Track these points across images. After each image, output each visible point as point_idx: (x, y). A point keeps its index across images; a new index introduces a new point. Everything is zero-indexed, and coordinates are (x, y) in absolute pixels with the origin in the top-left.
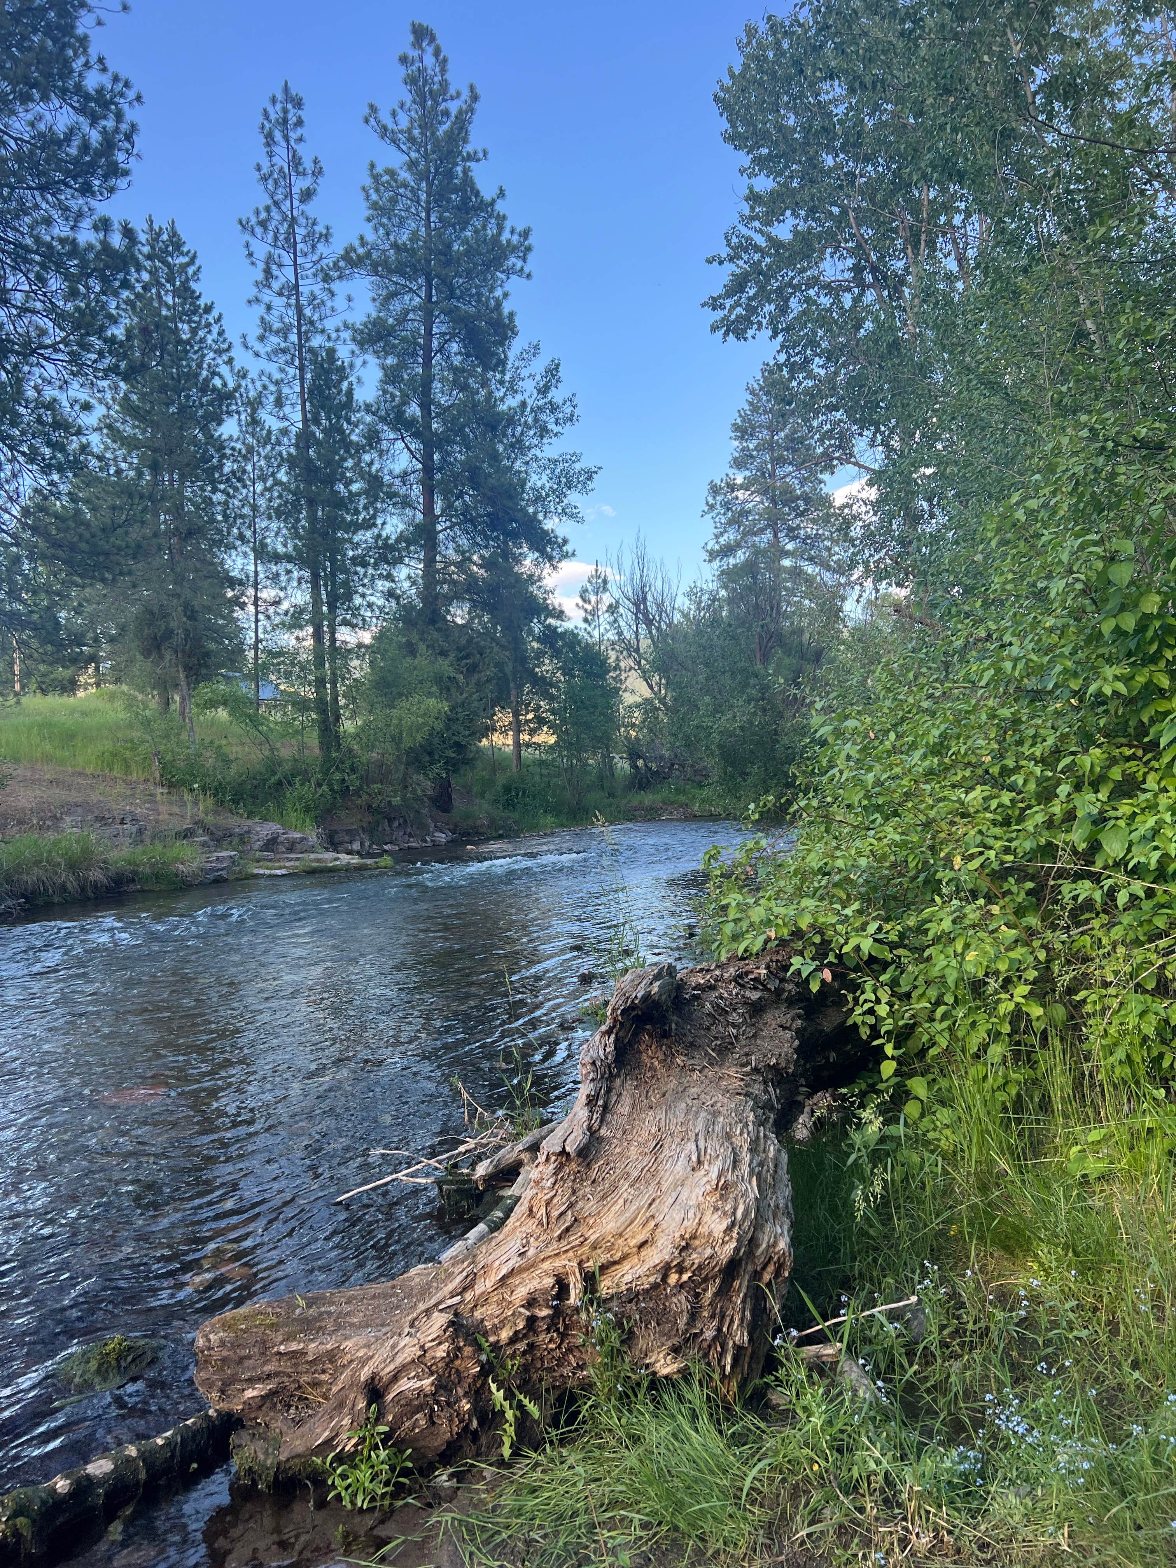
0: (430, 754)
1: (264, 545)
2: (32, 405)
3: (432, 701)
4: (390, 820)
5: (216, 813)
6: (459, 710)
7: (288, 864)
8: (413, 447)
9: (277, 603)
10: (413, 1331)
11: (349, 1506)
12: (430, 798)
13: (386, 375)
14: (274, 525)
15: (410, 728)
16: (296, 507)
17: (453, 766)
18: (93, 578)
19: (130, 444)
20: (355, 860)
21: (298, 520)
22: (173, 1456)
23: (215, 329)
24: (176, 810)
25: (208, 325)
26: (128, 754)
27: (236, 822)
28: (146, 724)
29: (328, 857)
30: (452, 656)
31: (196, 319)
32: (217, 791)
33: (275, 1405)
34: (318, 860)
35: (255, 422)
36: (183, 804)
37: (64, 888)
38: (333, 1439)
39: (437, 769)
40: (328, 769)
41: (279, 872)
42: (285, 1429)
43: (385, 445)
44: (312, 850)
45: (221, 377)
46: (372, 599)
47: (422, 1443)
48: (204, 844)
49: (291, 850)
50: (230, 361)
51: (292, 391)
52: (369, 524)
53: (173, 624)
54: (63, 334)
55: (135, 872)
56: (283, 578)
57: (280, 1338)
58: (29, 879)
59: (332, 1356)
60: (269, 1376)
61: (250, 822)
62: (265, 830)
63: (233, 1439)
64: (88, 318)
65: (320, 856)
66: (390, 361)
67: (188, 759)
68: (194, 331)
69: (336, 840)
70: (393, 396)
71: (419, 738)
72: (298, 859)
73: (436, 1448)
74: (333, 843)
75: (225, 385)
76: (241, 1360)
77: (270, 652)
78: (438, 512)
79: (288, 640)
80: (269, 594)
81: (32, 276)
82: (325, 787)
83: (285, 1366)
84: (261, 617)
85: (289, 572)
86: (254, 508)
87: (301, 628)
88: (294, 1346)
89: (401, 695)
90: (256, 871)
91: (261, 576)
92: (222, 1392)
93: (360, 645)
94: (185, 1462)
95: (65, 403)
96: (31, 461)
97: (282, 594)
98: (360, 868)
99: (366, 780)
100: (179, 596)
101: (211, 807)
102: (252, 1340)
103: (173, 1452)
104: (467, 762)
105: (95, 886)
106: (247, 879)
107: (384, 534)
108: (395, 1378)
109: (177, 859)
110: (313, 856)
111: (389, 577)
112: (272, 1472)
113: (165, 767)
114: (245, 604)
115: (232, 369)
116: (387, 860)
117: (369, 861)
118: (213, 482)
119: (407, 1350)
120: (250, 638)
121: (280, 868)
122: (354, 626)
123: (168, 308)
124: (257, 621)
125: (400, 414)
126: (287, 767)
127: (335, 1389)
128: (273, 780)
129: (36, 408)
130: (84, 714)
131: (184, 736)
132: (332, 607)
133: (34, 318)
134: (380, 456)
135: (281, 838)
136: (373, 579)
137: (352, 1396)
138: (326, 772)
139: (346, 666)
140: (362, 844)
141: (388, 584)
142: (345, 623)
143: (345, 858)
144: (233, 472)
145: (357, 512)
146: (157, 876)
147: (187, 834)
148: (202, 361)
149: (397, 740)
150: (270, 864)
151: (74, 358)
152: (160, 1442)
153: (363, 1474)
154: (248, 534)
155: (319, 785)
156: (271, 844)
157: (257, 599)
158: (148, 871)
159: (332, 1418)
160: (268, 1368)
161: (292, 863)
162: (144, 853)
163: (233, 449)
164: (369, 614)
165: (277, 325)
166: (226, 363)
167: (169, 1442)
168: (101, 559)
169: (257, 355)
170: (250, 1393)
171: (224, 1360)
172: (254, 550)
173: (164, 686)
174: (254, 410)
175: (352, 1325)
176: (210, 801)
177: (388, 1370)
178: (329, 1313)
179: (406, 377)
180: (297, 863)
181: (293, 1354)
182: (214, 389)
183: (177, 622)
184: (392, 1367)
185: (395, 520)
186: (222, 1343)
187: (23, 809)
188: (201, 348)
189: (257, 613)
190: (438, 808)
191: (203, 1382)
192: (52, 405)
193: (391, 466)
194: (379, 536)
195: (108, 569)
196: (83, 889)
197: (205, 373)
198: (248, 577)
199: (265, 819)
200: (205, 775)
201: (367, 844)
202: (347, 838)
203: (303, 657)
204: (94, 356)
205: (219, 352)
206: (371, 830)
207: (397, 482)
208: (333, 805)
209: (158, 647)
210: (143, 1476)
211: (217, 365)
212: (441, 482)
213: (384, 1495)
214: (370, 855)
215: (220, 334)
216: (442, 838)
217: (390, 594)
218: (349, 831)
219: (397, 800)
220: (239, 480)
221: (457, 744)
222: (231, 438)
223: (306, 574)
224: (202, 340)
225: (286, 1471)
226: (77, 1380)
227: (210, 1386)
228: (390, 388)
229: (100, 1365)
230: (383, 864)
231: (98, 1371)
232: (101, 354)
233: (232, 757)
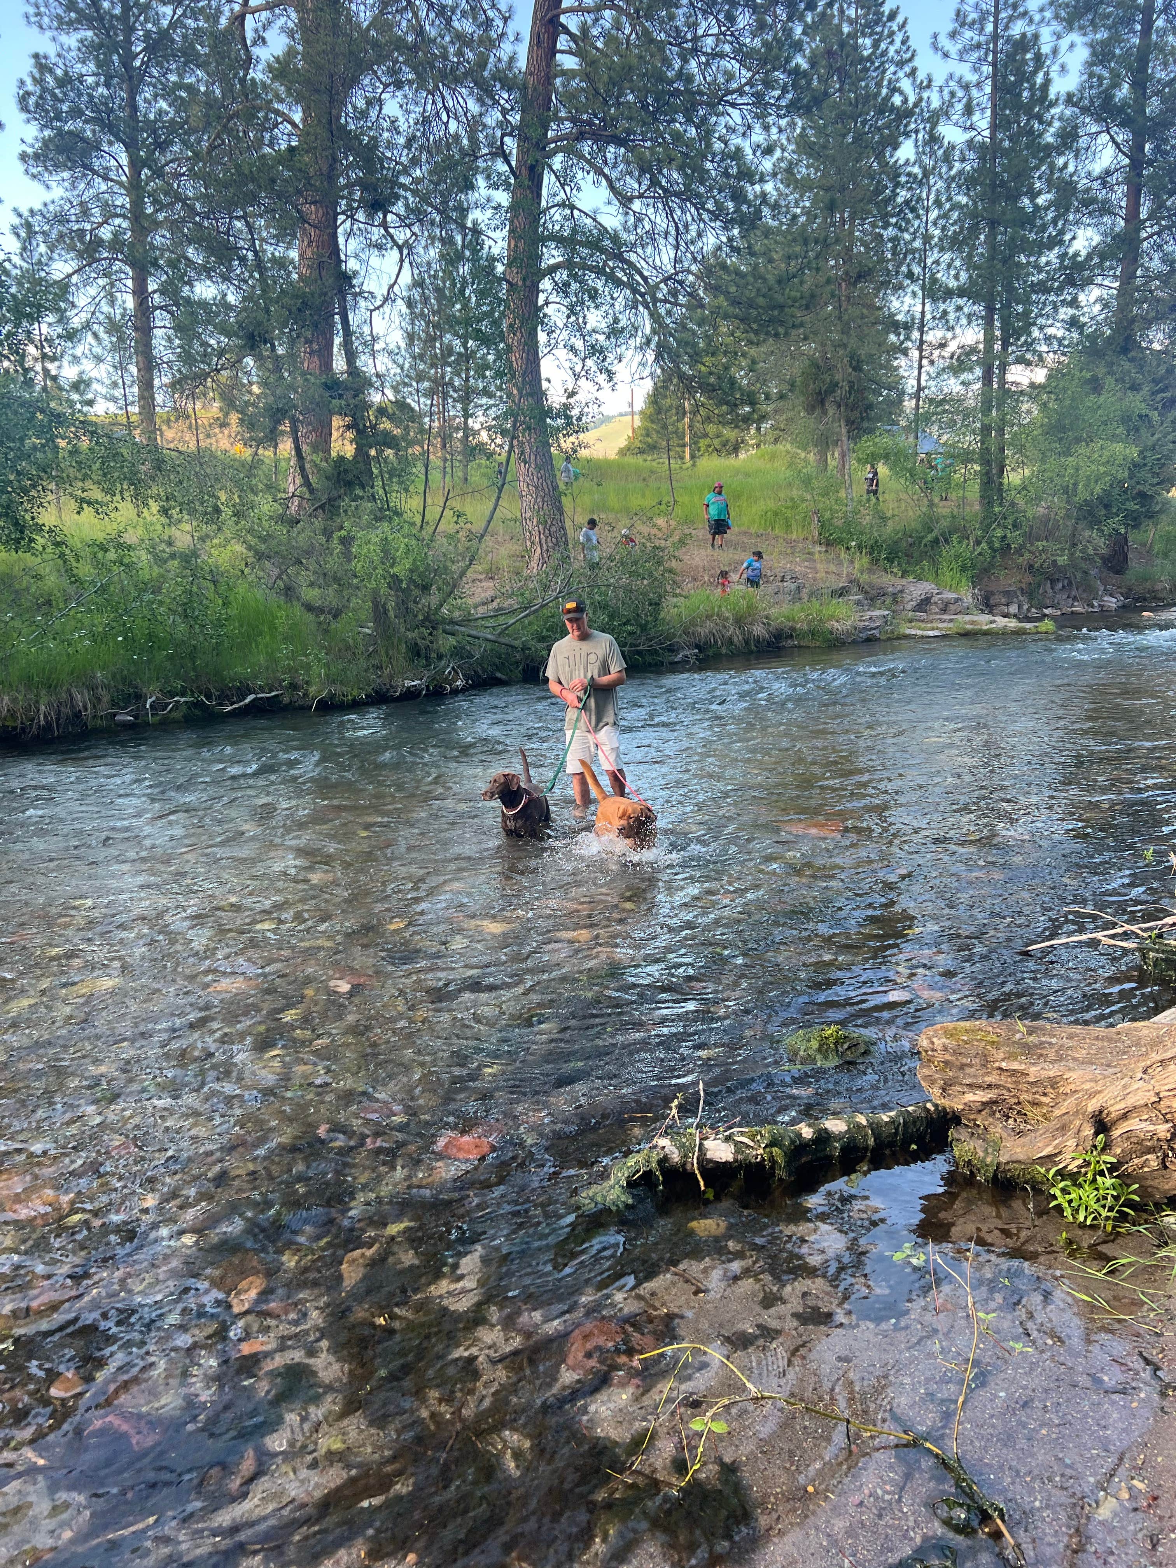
0: (1107, 507)
1: (934, 280)
2: (718, 159)
3: (1118, 447)
4: (1053, 582)
5: (870, 571)
6: (1148, 454)
7: (940, 625)
8: (1119, 139)
9: (943, 345)
10: (1146, 1077)
11: (1071, 1218)
12: (1102, 558)
13: (1094, 54)
14: (946, 257)
15: (1088, 478)
16: (974, 230)
17: (1134, 521)
18: (767, 333)
19: (803, 186)
20: (1013, 624)
21: (973, 248)
22: (896, 1134)
23: (898, 38)
24: (833, 568)
25: (892, 34)
26: (789, 514)
27: (889, 581)
28: (807, 482)
29: (983, 621)
30: (1146, 390)
31: (879, 29)
32: (872, 549)
33: (994, 1113)
34: (973, 623)
35: (934, 139)
36: (841, 563)
37: (730, 641)
38: (1056, 1155)
39: (1115, 523)
40: (989, 526)
41: (931, 633)
42: (1004, 1135)
43: (1083, 142)
44: (966, 611)
45: (901, 93)
46: (1050, 331)
47: (1149, 1183)
48: (858, 603)
49: (944, 610)
50: (913, 72)
51: (983, 95)
52: (1056, 241)
53: (838, 377)
54: (749, 75)
55: (793, 629)
56: (952, 317)
57: (1002, 1056)
58: (703, 631)
59: (1054, 1083)
60: (989, 1086)
61: (904, 582)
62: (917, 590)
63: (952, 1133)
64: (775, 51)
65: (975, 618)
66: (1102, 35)
67: (845, 517)
68: (876, 45)
69: (992, 602)
70: (1101, 78)
71: (1098, 490)
72: (951, 621)
73: (1166, 1191)
74: (988, 605)
75: (905, 101)
76: (962, 1067)
77: (931, 401)
78: (1143, 216)
79: (953, 385)
80: (932, 337)
81: (721, 17)
82: (984, 545)
83: (1005, 1080)
84: (925, 362)
85: (959, 308)
86: (927, 238)
87: (971, 370)
88: (1015, 1066)
89: (1078, 440)
90: (908, 632)
91: (928, 316)
92: (944, 1090)
93: (1032, 385)
94: (906, 1143)
95: (748, 151)
96: (715, 217)
97: (949, 335)
98: (1018, 633)
99: (1030, 537)
100: (845, 346)
101: (866, 566)
102: (973, 1052)
103: (897, 1129)
104: (1151, 516)
105: (758, 641)
106: (898, 638)
107: (1071, 251)
108: (1125, 1116)
109: (832, 617)
110: (967, 618)
111: (1074, 303)
112: (992, 1169)
113: (823, 525)
114: (907, 349)
115: (914, 81)
116: (1047, 625)
117: (1028, 626)
118: (885, 217)
119: (1140, 1093)
120: (911, 385)
121: (933, 629)
122: (1028, 363)
123: (851, 22)
124: (920, 367)
125: (1107, 97)
126: (945, 523)
127: (1057, 1112)
128: (930, 537)
129: (722, 160)
130: (747, 475)
131: (842, 494)
132: (1005, 344)
133: (723, 63)
134: (1076, 157)
135: (935, 599)
136: (1055, 308)
137: (1078, 1123)
138: (986, 529)
139: (1015, 410)
140: (1020, 607)
141: (1071, 311)
142: (1021, 360)
143: (1001, 622)
144: (907, 202)
145: (1044, 228)
146: (813, 633)
147: (842, 593)
148: (882, 79)
149: (1068, 492)
150: (923, 625)
151: (759, 99)
152: (886, 1119)
153: (1088, 1194)
154: (917, 270)
155: (978, 543)
156: (924, 604)
157: (922, 343)
158: (805, 627)
159: (1054, 1137)
160: (989, 1079)
161: (945, 625)
162: (803, 610)
163: (909, 175)
164: (1044, 348)
165: (973, 16)
166: (907, 75)
167: (893, 1121)
168: (776, 313)
169: (946, 55)
170: (970, 1097)
171: (946, 1063)
172: (923, 288)
173: (824, 443)
174: (934, 125)
175: (1075, 1059)
176: (866, 560)
177: (1117, 1107)
178: (1050, 1043)
179: (1118, 51)
180: (951, 625)
181: (1014, 1073)
182: (893, 109)
183: (842, 374)
184: (1122, 1105)
185: (1090, 232)
186: (945, 1048)
187: (697, 567)
188: (883, 63)
189: (921, 358)
190: (1110, 569)
191: (926, 1077)
192: (737, 155)
193: (1090, 167)
194: (1066, 254)
195: (782, 323)
196: (747, 643)
197: (884, 91)
198: (913, 319)
199: (919, 578)
200: (862, 533)
201: (1026, 607)
202: (1003, 600)
203: (971, 403)
204: (777, 93)
205: (901, 64)
206: (1030, 593)
207: (1096, 185)
208: (992, 565)
209: (822, 402)
210: (871, 1142)
211: (898, 80)
212: (1151, 177)
213: (1107, 1218)
214: (1028, 619)
215: (903, 42)
216: (1112, 603)
217: (1073, 323)
218: (1007, 593)
219: (1062, 560)
220: (913, 210)
221: (1142, 495)
222: (907, 162)
223: (979, 309)
224: (884, 53)
225: (1005, 1171)
226: (802, 1053)
227: (933, 1082)
228: (1097, 70)
229: (821, 1046)
230: (1043, 629)
231: (819, 1050)
232: (785, 90)
233: (889, 514)
